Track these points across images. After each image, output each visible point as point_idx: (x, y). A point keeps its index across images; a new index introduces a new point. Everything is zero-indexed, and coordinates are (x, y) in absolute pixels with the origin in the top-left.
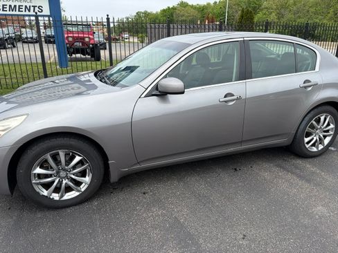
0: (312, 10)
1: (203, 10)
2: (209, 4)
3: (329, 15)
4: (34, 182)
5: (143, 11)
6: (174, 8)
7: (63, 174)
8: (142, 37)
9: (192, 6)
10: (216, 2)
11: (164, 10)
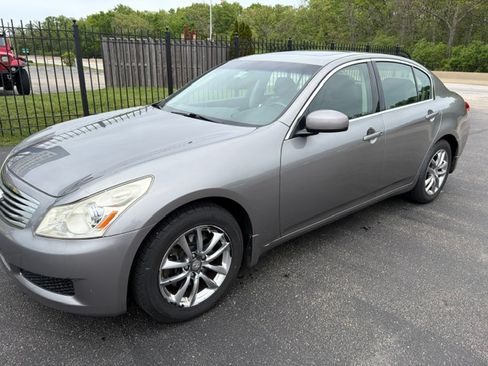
0: (300, 27)
1: (156, 20)
2: (162, 12)
3: (319, 35)
4: (161, 283)
5: (57, 16)
6: (110, 14)
7: (196, 265)
8: (69, 56)
9: (138, 13)
10: (172, 11)
11: (94, 17)
